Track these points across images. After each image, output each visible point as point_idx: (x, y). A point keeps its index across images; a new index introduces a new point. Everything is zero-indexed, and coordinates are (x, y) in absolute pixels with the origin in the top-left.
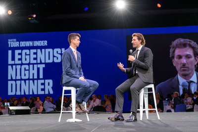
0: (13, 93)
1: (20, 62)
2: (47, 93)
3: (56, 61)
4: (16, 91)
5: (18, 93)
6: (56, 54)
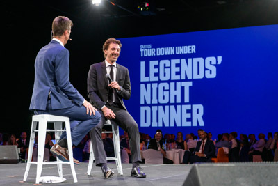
0: (147, 125)
1: (156, 79)
2: (195, 124)
3: (208, 76)
4: (151, 121)
5: (154, 124)
6: (208, 66)
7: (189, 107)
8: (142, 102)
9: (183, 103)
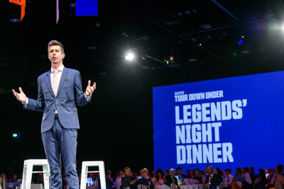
0: (183, 162)
1: (190, 121)
2: (225, 161)
3: (235, 117)
4: (187, 158)
5: (189, 162)
6: (235, 108)
7: (219, 145)
8: (178, 142)
9: (214, 142)
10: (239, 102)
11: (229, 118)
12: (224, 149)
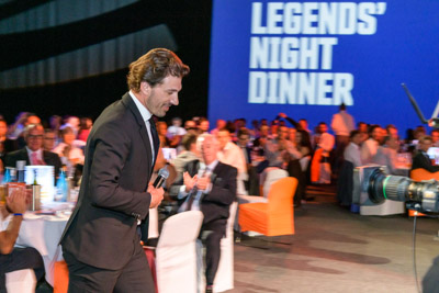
0: (261, 100)
1: (278, 30)
3: (363, 31)
4: (268, 94)
5: (273, 100)
6: (363, 17)
7: (329, 76)
8: (253, 65)
9: (320, 70)
10: (371, 6)
11: (350, 31)
12: (337, 83)
